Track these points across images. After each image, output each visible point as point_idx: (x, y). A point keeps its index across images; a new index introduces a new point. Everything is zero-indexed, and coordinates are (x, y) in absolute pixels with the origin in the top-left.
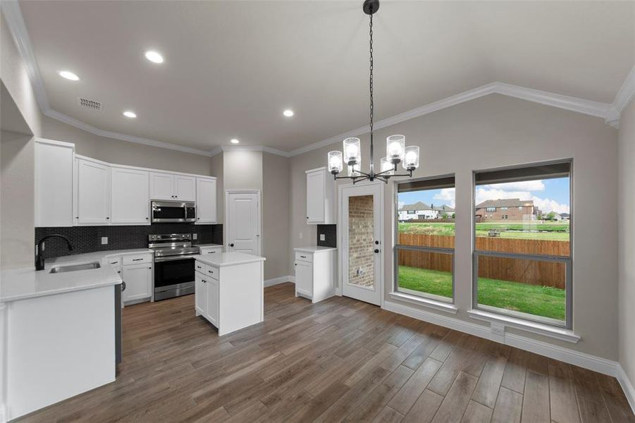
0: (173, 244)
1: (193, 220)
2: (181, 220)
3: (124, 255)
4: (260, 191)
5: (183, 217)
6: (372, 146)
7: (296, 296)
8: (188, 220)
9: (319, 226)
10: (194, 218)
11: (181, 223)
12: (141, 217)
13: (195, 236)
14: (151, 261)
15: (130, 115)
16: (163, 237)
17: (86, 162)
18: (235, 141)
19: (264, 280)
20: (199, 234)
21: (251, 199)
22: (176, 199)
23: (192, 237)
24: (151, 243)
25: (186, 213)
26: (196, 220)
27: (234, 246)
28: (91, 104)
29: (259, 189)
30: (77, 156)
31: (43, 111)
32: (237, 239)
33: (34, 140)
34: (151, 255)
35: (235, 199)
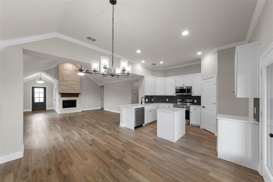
0: (188, 104)
1: (190, 94)
2: (185, 94)
3: (166, 105)
6: (113, 61)
8: (188, 94)
11: (185, 95)
12: (173, 93)
15: (161, 63)
16: (182, 100)
20: (197, 100)
21: (212, 82)
22: (184, 86)
23: (193, 101)
24: (178, 102)
25: (186, 91)
26: (191, 94)
27: (205, 108)
28: (154, 64)
29: (216, 75)
30: (157, 78)
31: (152, 69)
32: (206, 104)
33: (145, 77)
34: (172, 106)
35: (206, 83)
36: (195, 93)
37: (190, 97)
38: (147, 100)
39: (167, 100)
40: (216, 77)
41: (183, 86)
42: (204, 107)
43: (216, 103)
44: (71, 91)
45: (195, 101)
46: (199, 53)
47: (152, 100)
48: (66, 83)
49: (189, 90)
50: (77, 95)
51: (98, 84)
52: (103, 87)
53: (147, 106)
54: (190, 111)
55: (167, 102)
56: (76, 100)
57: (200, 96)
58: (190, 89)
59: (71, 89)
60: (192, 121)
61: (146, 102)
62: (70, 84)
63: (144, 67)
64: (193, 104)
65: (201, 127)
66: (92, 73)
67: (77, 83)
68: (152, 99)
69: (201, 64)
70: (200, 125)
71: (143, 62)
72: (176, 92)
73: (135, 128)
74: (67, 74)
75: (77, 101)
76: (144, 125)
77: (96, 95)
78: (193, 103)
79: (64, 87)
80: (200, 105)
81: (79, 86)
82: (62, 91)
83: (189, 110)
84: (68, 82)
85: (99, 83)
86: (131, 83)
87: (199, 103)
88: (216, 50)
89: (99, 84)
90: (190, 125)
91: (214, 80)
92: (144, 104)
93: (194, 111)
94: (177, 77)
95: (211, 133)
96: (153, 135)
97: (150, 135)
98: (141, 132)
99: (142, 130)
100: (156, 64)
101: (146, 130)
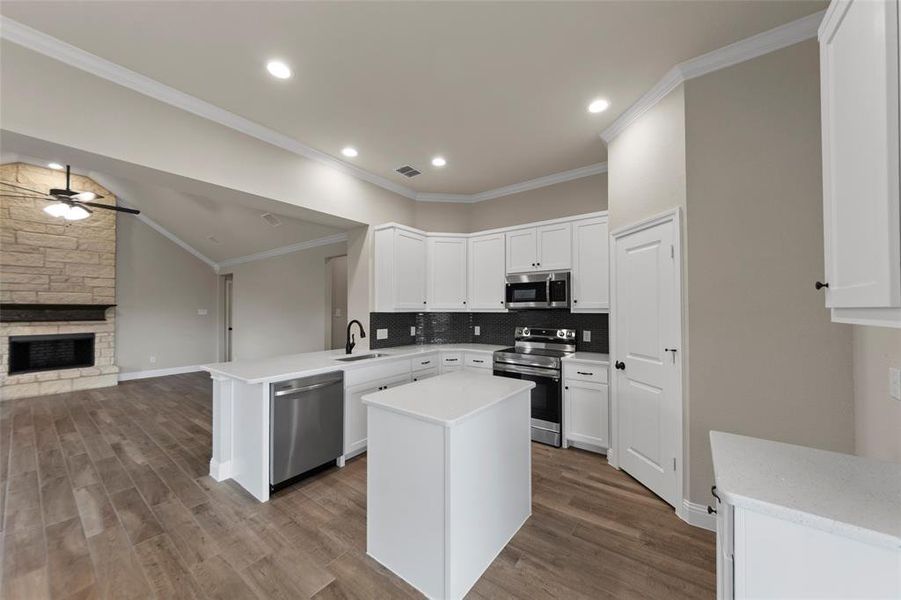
1: (563, 304)
4: (678, 210)
5: (544, 301)
8: (554, 304)
10: (565, 300)
11: (546, 310)
12: (495, 301)
14: (491, 367)
15: (439, 162)
16: (532, 333)
17: (438, 239)
20: (594, 333)
21: (659, 241)
22: (539, 269)
23: (579, 335)
24: (519, 339)
25: (548, 291)
26: (569, 304)
27: (626, 369)
28: (408, 171)
29: (677, 206)
30: (429, 234)
31: (412, 198)
32: (631, 354)
33: (370, 229)
34: (492, 358)
35: (629, 250)
36: (583, 301)
37: (565, 318)
38: (382, 334)
39: (477, 331)
40: (676, 218)
41: (534, 269)
42: (621, 366)
43: (679, 347)
44: (61, 295)
45: (587, 336)
46: (598, 106)
47: (413, 334)
48: (34, 259)
49: (560, 287)
50: (97, 312)
51: (210, 268)
52: (230, 276)
53: (377, 359)
54: (565, 383)
55: (476, 340)
56: (93, 334)
57: (607, 315)
58: (564, 282)
59: (64, 285)
60: (576, 428)
61: (375, 344)
62: (54, 265)
63: (365, 182)
64: (577, 350)
65: (613, 461)
66: (138, 212)
67: (96, 260)
68: (413, 329)
69: (607, 173)
70: (606, 450)
71: (350, 152)
72: (509, 298)
73: (275, 490)
74: (37, 218)
75: (97, 340)
76: (341, 462)
77: (202, 312)
78: (579, 346)
79: (19, 278)
80: (607, 352)
81: (109, 272)
82: (8, 294)
83: (560, 379)
84: (44, 254)
85: (217, 262)
86: (328, 259)
87: (601, 346)
88: (676, 76)
89: (216, 267)
90: (565, 446)
91: (671, 234)
92: (367, 351)
93: (580, 384)
94: (512, 231)
95: (658, 502)
96: (353, 538)
97: (336, 539)
98: (296, 515)
99: (309, 499)
100: (416, 173)
101: (330, 501)
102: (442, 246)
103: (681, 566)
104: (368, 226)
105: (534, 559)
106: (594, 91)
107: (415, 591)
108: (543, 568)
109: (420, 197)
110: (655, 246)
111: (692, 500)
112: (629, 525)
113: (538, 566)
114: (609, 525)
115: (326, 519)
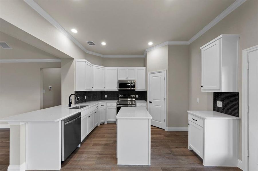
1: (134, 88)
2: (129, 89)
3: (108, 103)
4: (166, 70)
5: (130, 87)
7: (189, 149)
8: (132, 89)
9: (215, 94)
10: (135, 88)
12: (115, 88)
13: (137, 96)
14: (116, 106)
15: (104, 44)
16: (124, 96)
17: (96, 67)
18: (150, 43)
19: (151, 134)
20: (139, 95)
21: (161, 76)
22: (128, 79)
23: (136, 96)
24: (120, 98)
28: (91, 43)
30: (93, 65)
31: (85, 52)
32: (153, 99)
33: (74, 60)
34: (116, 103)
35: (153, 77)
36: (139, 88)
39: (106, 96)
40: (165, 72)
41: (126, 79)
42: (151, 102)
43: (166, 97)
47: (86, 98)
57: (147, 91)
68: (86, 96)
72: (119, 87)
73: (64, 162)
80: (146, 100)
86: (41, 69)
87: (144, 98)
91: (164, 75)
92: (74, 106)
94: (119, 68)
95: (160, 129)
96: (109, 163)
97: (104, 166)
98: (81, 167)
99: (80, 160)
100: (94, 44)
101: (89, 158)
102: (97, 70)
103: (173, 138)
104: (74, 59)
105: (154, 147)
106: (149, 40)
107: (139, 165)
108: (156, 148)
109: (88, 52)
110: (160, 77)
111: (168, 127)
112: (161, 135)
113: (155, 148)
114: (158, 136)
115: (94, 163)
